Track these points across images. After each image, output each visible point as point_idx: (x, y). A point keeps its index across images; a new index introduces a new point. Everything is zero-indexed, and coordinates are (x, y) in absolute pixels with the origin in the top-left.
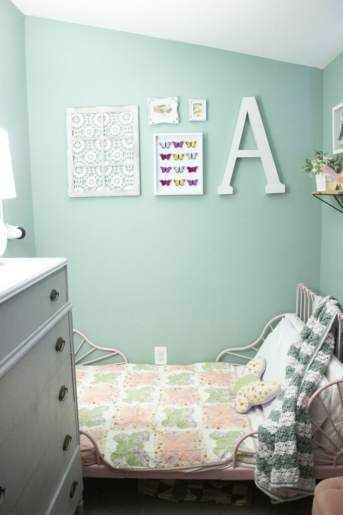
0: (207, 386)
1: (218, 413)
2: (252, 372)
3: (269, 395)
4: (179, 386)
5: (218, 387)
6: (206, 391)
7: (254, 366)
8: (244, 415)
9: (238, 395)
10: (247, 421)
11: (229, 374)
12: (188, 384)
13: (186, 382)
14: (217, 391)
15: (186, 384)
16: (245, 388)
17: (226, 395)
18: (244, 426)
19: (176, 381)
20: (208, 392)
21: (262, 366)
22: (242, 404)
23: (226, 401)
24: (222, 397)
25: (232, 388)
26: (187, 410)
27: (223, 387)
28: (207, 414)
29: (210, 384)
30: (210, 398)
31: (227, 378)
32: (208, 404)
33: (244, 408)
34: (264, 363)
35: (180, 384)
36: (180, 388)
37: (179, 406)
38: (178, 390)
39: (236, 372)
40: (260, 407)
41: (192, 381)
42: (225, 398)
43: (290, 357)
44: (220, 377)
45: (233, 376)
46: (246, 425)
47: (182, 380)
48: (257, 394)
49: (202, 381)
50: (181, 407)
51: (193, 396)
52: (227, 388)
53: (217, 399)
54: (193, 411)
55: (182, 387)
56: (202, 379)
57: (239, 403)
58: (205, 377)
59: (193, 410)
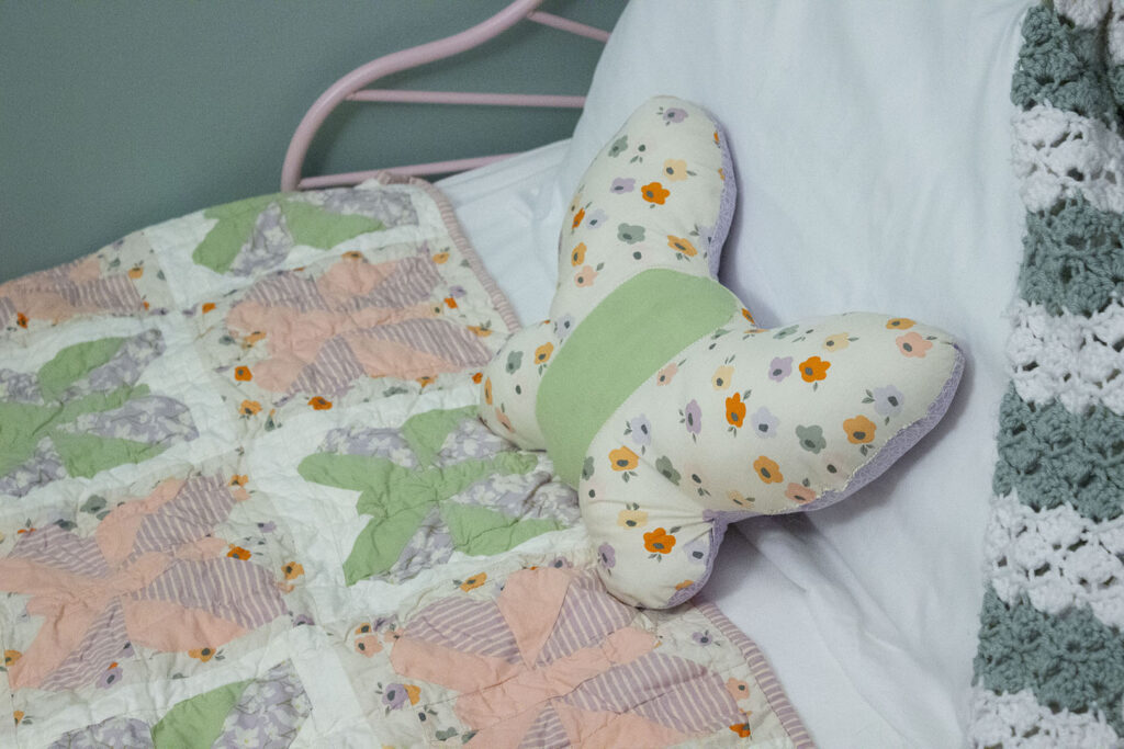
0: (306, 430)
1: (493, 661)
2: (659, 255)
3: (881, 438)
4: (85, 489)
5: (393, 413)
6: (318, 469)
7: (654, 194)
8: (695, 620)
9: (604, 471)
10: (741, 673)
11: (423, 263)
12: (153, 448)
13: (123, 432)
14: (402, 458)
15: (135, 454)
16: (656, 404)
17: (482, 470)
18: (744, 730)
19: (46, 444)
20: (335, 483)
21: (721, 184)
22: (659, 543)
23: (509, 528)
24: (464, 499)
25: (523, 411)
26: (233, 700)
27: (428, 401)
28: (411, 693)
29: (320, 404)
30: (371, 532)
31: (423, 308)
32: (379, 597)
33: (684, 566)
34: (717, 156)
35: (83, 459)
36: (96, 506)
37: (156, 687)
38: (87, 524)
39: (460, 233)
40: (797, 525)
41: (172, 409)
42: (485, 496)
43: (1050, 119)
44: (369, 315)
45: (453, 271)
46: (753, 704)
47: (85, 421)
48: (784, 449)
49: (250, 390)
50: (181, 692)
51: (239, 554)
52: (461, 394)
53: (432, 530)
54: (287, 703)
55: (116, 480)
56: (243, 373)
57: (636, 537)
58: (260, 350)
59: (287, 693)
